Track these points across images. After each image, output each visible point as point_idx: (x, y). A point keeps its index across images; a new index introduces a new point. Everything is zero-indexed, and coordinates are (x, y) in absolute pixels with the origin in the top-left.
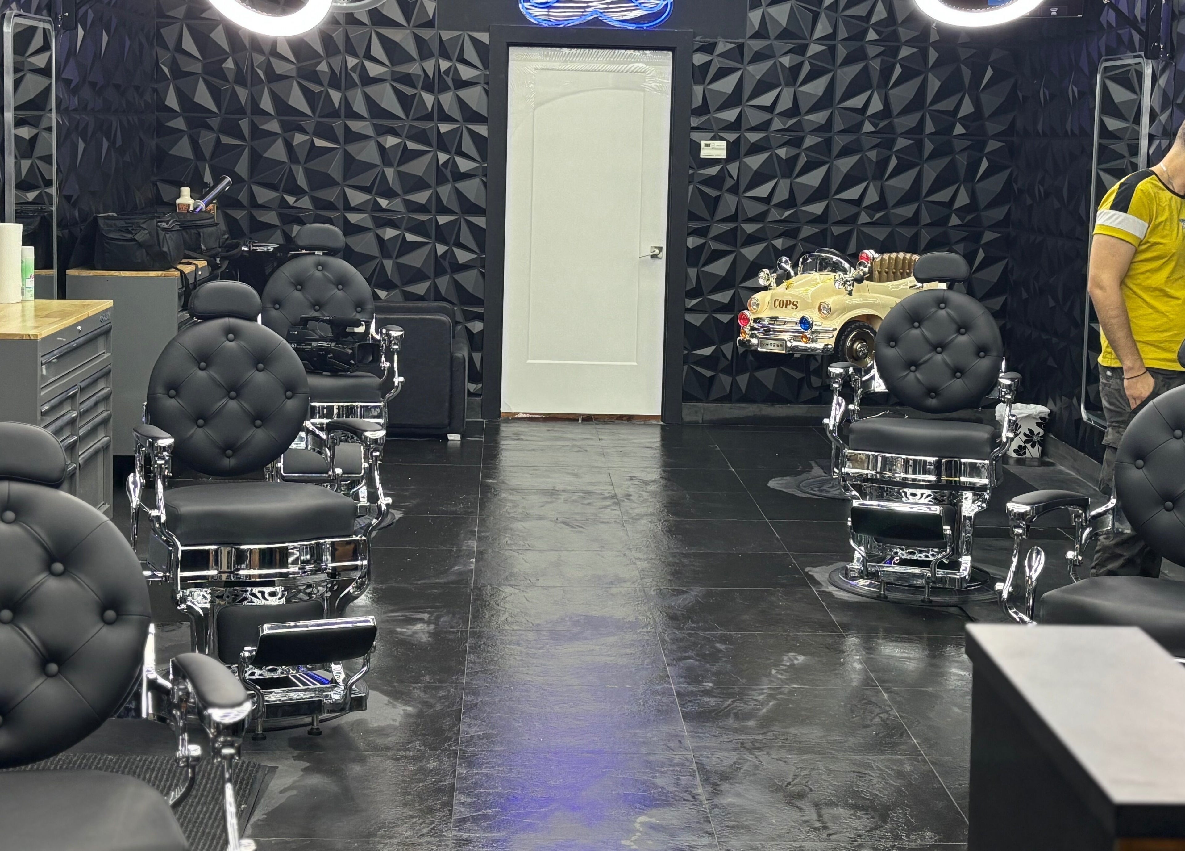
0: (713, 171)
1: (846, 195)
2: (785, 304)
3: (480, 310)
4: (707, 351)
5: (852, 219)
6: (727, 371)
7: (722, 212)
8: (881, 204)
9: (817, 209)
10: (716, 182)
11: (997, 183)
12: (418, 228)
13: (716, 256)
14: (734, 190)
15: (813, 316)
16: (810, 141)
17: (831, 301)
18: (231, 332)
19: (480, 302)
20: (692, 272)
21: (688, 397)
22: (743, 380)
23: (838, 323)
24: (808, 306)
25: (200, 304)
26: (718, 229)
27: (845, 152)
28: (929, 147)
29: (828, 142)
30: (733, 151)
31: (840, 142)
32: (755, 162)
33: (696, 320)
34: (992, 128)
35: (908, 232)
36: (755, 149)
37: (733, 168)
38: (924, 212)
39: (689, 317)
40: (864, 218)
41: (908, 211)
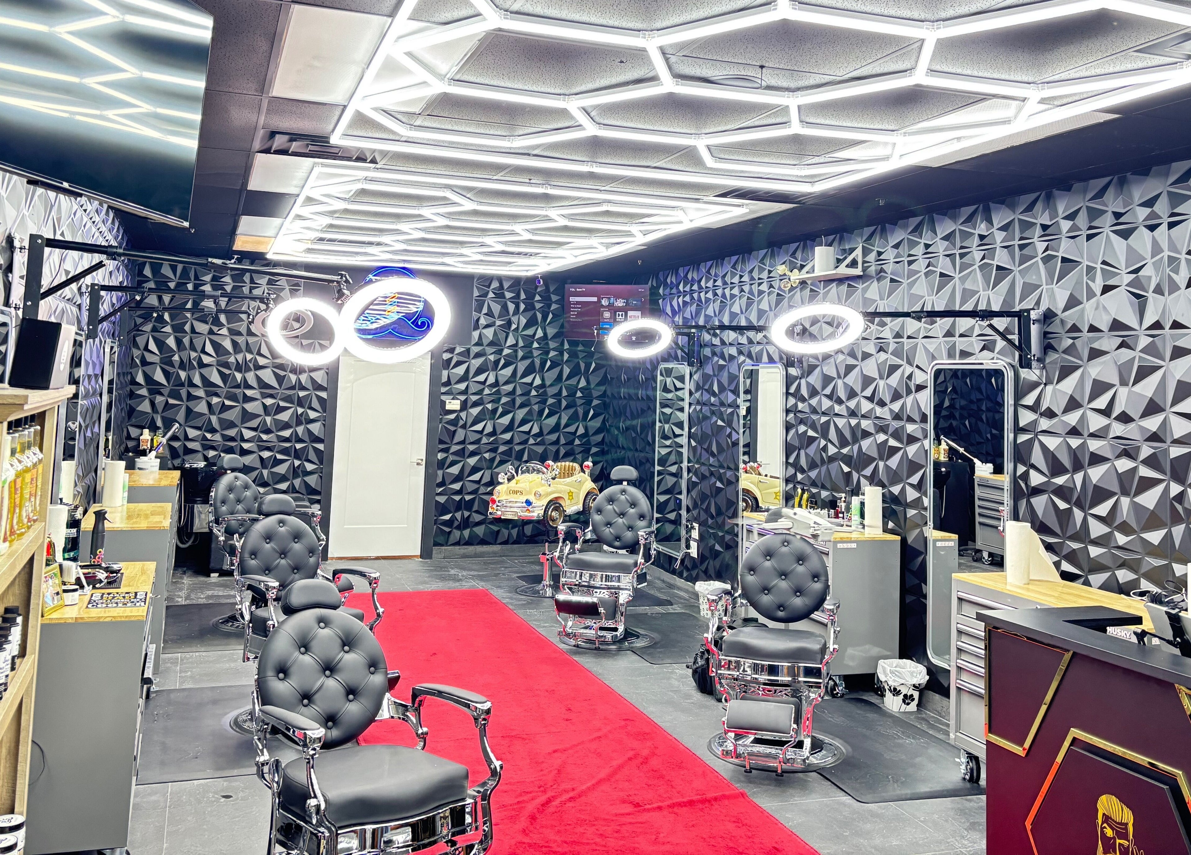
0: (452, 416)
1: (522, 429)
2: (516, 492)
3: (318, 498)
4: (447, 517)
5: (526, 442)
6: (458, 528)
7: (457, 439)
8: (540, 434)
9: (507, 436)
10: (454, 422)
11: (598, 422)
12: (284, 451)
13: (453, 464)
14: (464, 427)
15: (532, 498)
16: (504, 400)
17: (540, 490)
18: (281, 522)
19: (318, 493)
20: (440, 473)
21: (436, 544)
22: (466, 533)
23: (545, 502)
24: (529, 493)
25: (265, 508)
26: (454, 448)
27: (522, 406)
28: (564, 403)
29: (514, 401)
30: (464, 406)
31: (518, 401)
32: (475, 411)
33: (442, 499)
34: (595, 394)
35: (553, 448)
36: (475, 404)
37: (463, 415)
38: (562, 437)
39: (438, 498)
40: (531, 441)
41: (553, 437)
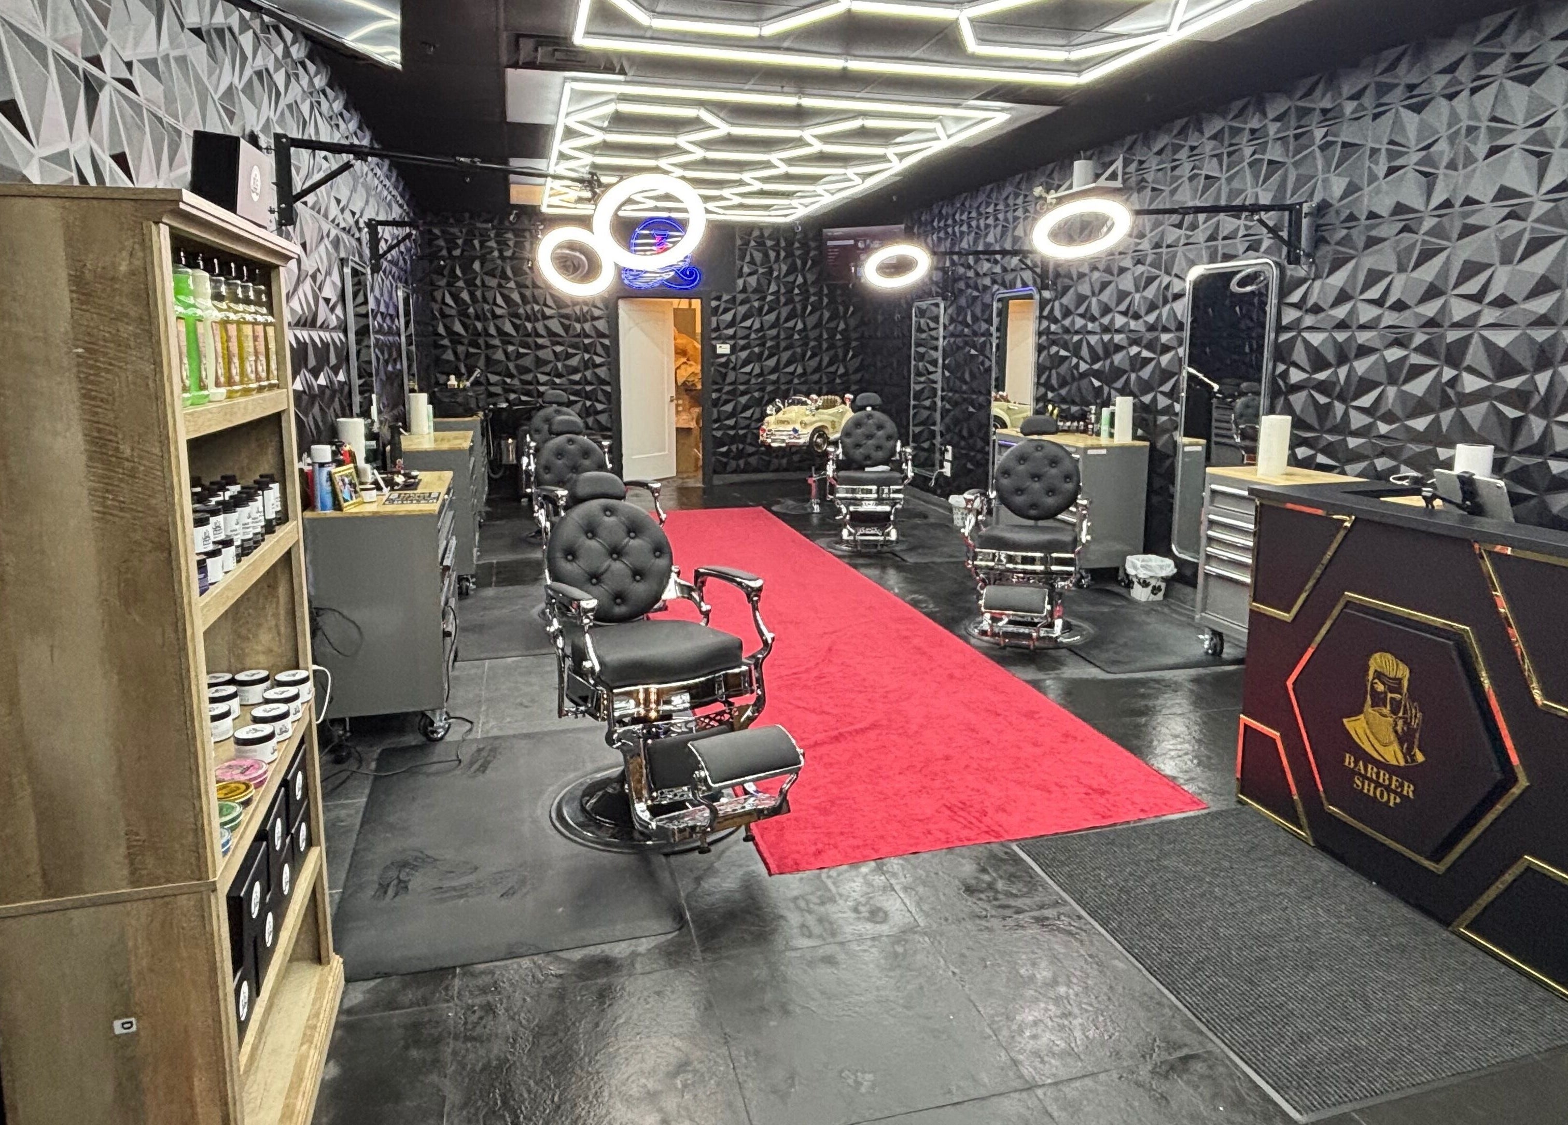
0: (723, 360)
1: (787, 370)
2: (783, 422)
3: (609, 433)
4: (724, 449)
5: (790, 382)
6: (733, 458)
7: (728, 380)
8: (804, 374)
9: (774, 377)
10: (725, 365)
11: (856, 362)
12: (575, 393)
13: (727, 402)
14: (734, 369)
15: (798, 427)
16: (769, 344)
17: (806, 419)
18: (570, 441)
19: (609, 430)
20: (715, 411)
21: (715, 472)
22: (742, 463)
23: (810, 430)
24: (794, 422)
25: (555, 428)
26: (727, 388)
27: (786, 349)
28: (825, 345)
29: (778, 345)
30: (733, 349)
31: (783, 344)
32: (744, 355)
33: (718, 434)
34: (854, 335)
35: (817, 387)
36: (744, 348)
37: (733, 358)
38: (824, 377)
39: (715, 433)
40: (796, 381)
41: (816, 377)
